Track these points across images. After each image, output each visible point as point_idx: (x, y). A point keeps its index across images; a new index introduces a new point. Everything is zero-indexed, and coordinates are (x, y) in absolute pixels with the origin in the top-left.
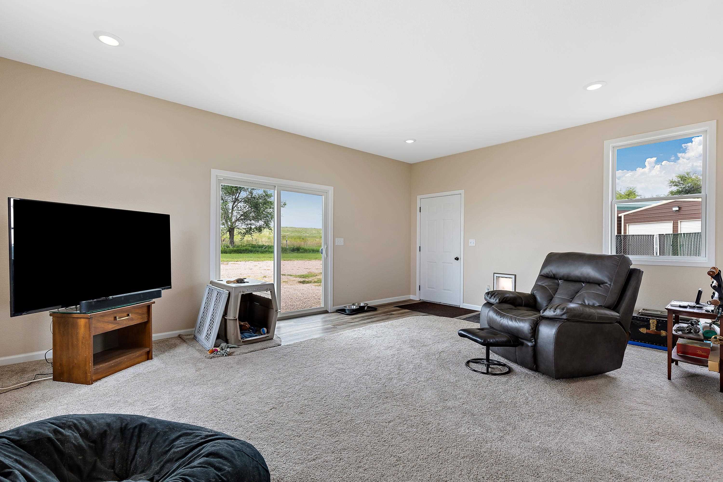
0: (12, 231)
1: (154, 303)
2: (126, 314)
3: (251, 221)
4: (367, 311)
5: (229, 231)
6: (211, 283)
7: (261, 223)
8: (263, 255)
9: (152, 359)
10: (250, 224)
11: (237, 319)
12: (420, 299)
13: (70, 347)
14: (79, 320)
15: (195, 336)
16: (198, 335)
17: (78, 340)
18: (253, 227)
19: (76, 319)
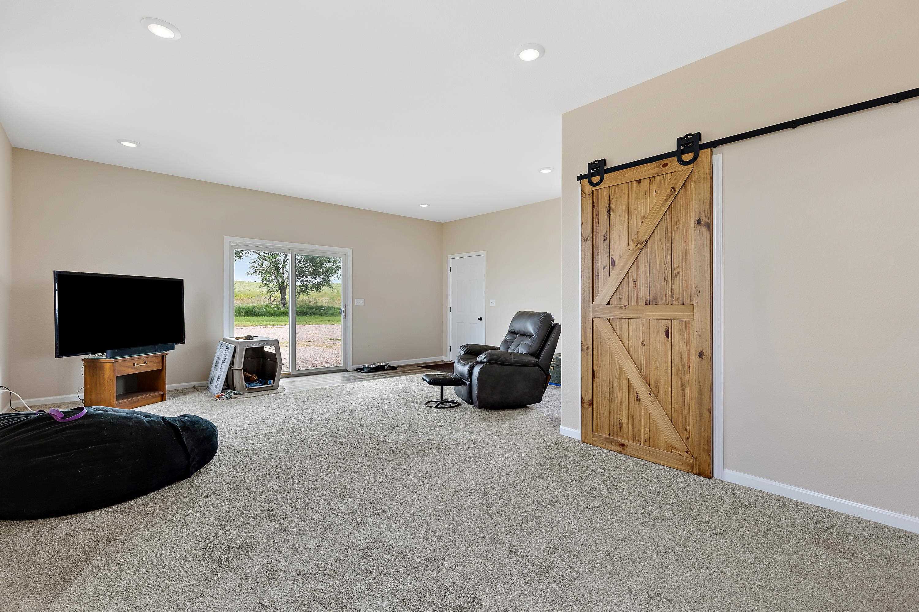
0: (57, 292)
1: (168, 354)
2: (143, 362)
3: (307, 277)
4: (386, 370)
5: (280, 290)
6: (225, 340)
7: (319, 279)
8: (321, 318)
9: (166, 401)
10: (306, 281)
11: (241, 369)
12: (451, 360)
13: (98, 385)
14: (105, 364)
15: (208, 387)
16: (210, 386)
17: (104, 378)
18: (310, 284)
19: (103, 363)
